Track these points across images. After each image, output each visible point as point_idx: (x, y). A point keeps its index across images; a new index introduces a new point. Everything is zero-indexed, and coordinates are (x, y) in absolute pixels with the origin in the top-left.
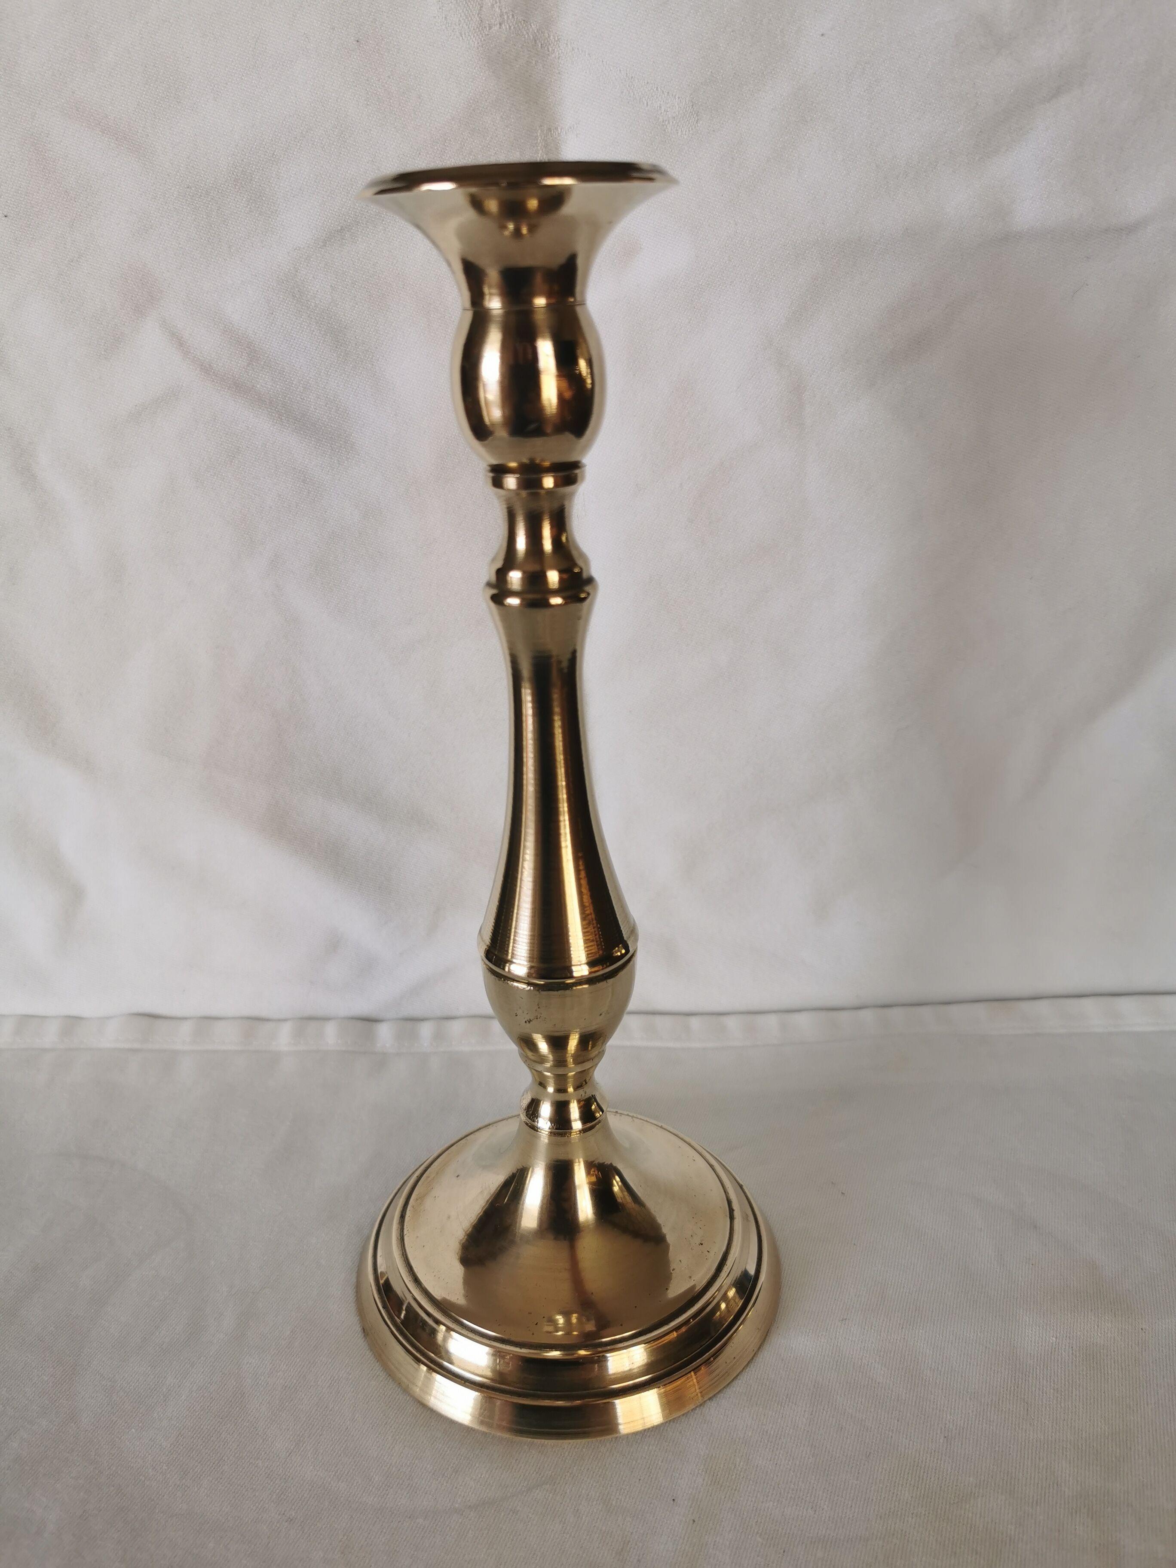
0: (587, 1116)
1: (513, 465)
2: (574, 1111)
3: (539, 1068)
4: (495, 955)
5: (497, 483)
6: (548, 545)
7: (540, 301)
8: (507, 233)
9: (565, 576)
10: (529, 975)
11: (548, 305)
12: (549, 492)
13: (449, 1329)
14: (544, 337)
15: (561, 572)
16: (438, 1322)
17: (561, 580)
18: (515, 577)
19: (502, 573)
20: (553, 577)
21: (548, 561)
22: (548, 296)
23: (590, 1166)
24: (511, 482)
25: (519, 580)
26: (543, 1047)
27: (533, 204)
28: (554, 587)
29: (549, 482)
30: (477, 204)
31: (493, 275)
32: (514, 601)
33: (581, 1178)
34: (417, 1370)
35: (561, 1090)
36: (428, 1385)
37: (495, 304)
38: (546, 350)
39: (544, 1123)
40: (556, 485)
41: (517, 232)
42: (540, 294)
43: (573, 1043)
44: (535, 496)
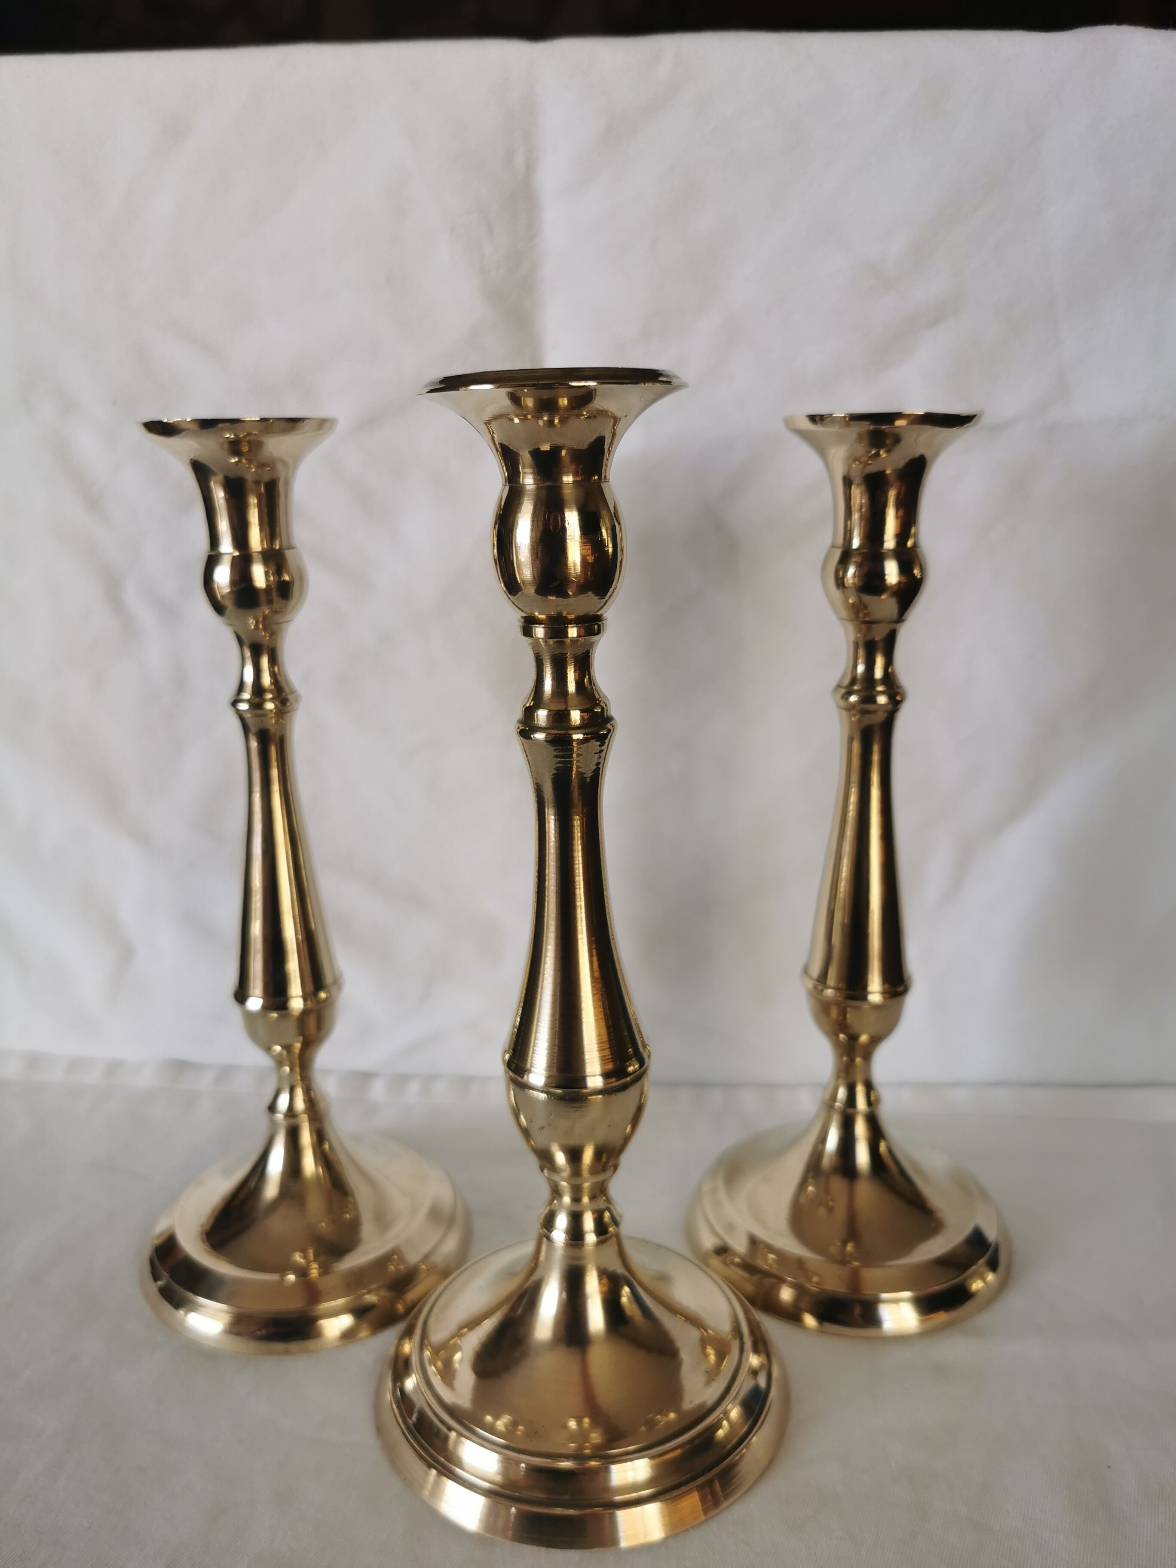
0: (601, 1229)
1: (542, 617)
2: (588, 1222)
3: (556, 1178)
4: (515, 1063)
5: (527, 632)
6: (572, 687)
7: (568, 479)
8: (541, 423)
9: (586, 716)
10: (547, 1085)
11: (574, 482)
12: (574, 641)
13: (460, 1435)
14: (571, 509)
15: (582, 711)
16: (450, 1429)
17: (582, 718)
18: (542, 715)
19: (529, 712)
20: (576, 716)
21: (572, 701)
22: (575, 475)
23: (603, 1273)
24: (540, 632)
25: (545, 717)
26: (560, 1158)
27: (564, 402)
28: (578, 724)
29: (573, 632)
30: (515, 399)
31: (526, 457)
32: (540, 736)
33: (593, 1286)
34: (427, 1475)
35: (576, 1199)
36: (437, 1490)
37: (528, 481)
38: (572, 520)
39: (559, 1235)
40: (579, 636)
41: (551, 422)
42: (567, 473)
43: (588, 1155)
44: (561, 643)
